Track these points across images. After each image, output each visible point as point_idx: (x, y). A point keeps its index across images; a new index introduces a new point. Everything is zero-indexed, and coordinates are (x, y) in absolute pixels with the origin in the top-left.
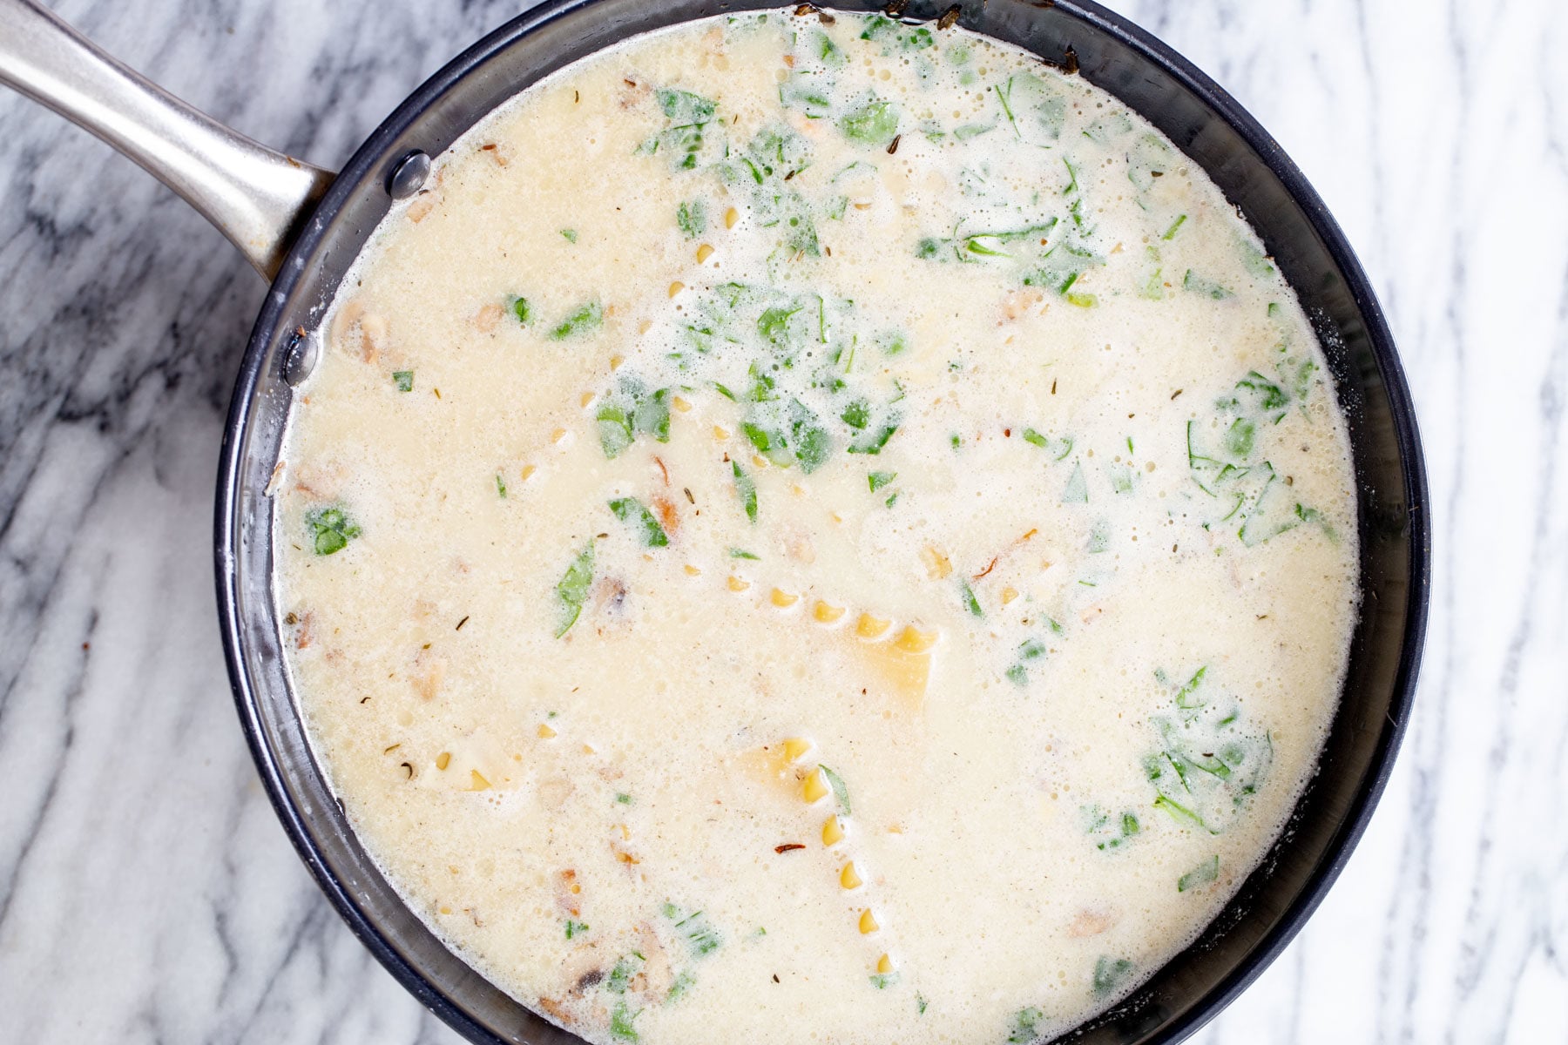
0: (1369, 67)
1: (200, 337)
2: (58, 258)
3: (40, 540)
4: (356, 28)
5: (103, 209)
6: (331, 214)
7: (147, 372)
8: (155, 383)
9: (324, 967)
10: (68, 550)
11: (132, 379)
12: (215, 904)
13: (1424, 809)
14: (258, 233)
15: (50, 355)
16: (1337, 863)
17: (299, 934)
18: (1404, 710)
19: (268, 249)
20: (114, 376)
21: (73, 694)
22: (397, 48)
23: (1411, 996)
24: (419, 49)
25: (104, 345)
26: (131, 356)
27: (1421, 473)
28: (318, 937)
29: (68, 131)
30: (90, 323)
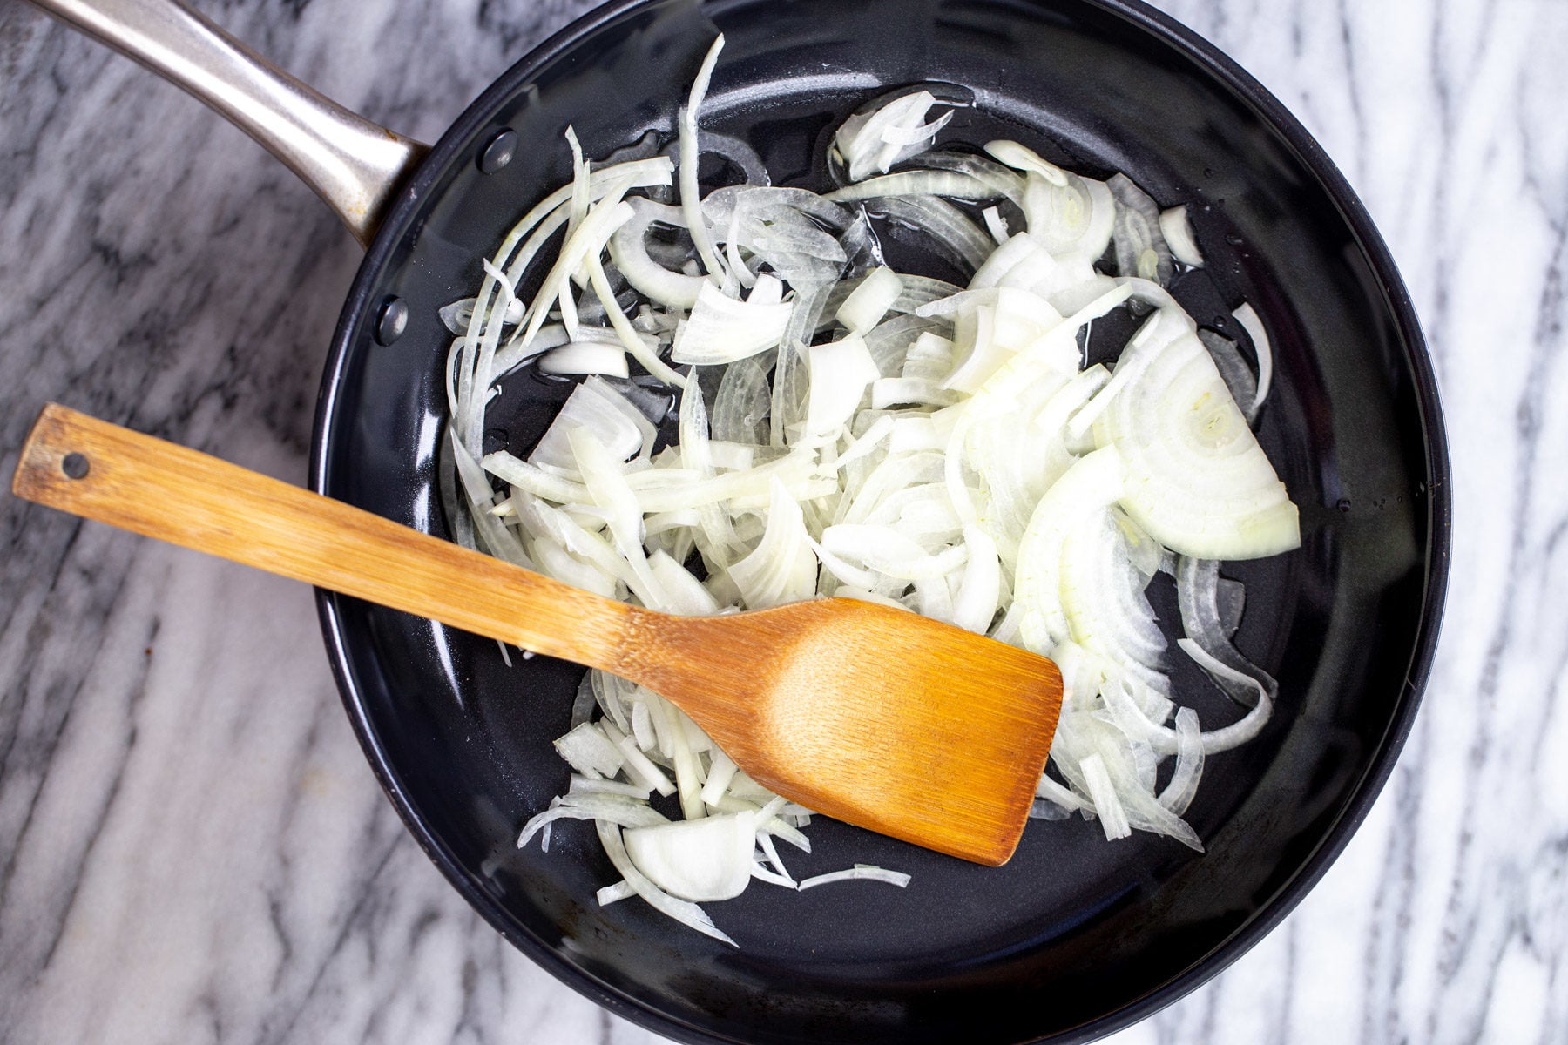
0: (1356, 106)
1: (256, 360)
2: (123, 286)
3: (105, 552)
4: (403, 69)
5: (165, 240)
6: (426, 185)
7: (206, 393)
8: (213, 405)
9: (373, 954)
10: (132, 562)
11: (192, 400)
12: (270, 894)
13: (1409, 808)
14: (357, 200)
15: (115, 377)
16: (1357, 817)
17: (349, 923)
18: (1423, 674)
19: (365, 216)
20: (175, 397)
21: (136, 697)
22: (442, 88)
23: (1396, 980)
24: (462, 87)
25: (166, 367)
26: (191, 379)
27: (1443, 452)
28: (367, 926)
29: (131, 167)
30: (152, 348)
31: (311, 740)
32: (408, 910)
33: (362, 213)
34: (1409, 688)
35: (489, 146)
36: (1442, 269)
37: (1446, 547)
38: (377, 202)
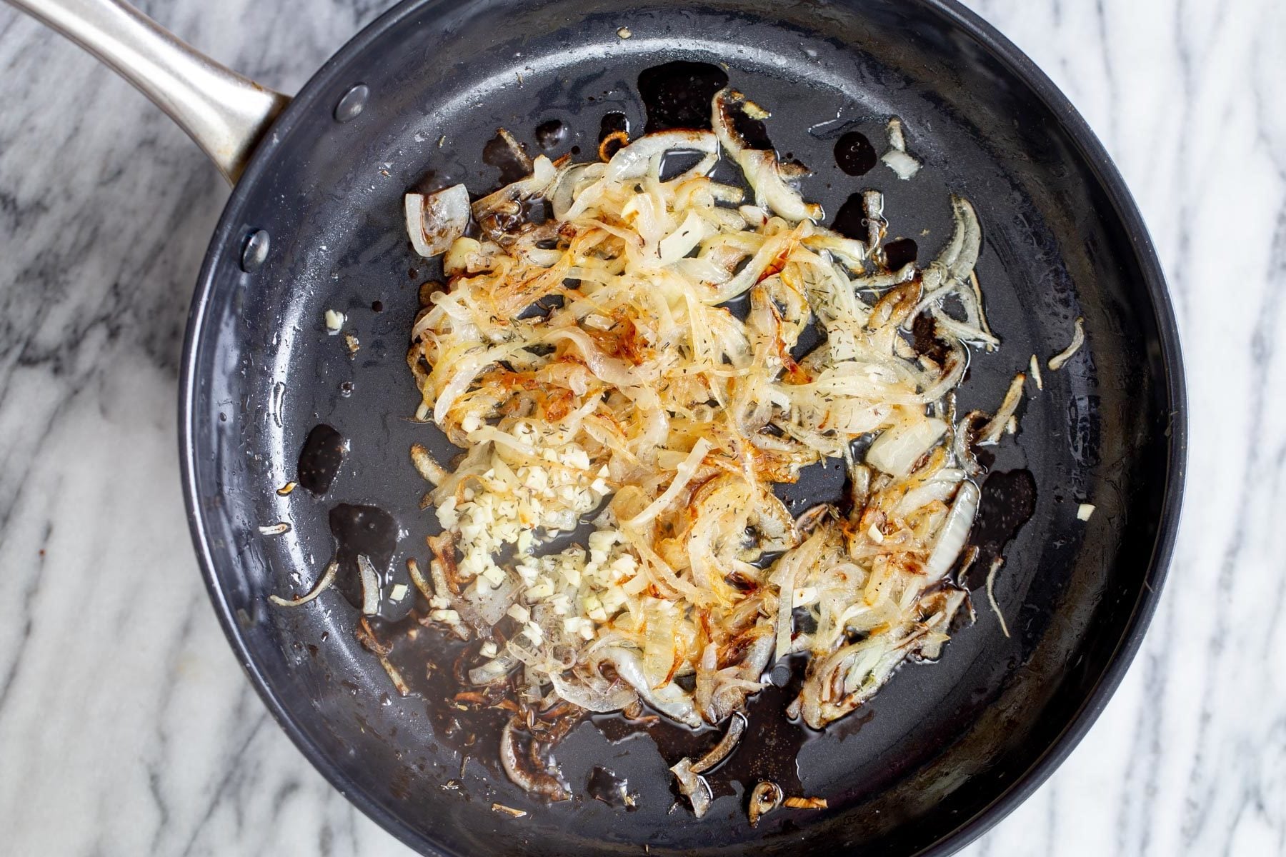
0: (1108, 70)
1: (137, 295)
2: (19, 229)
3: (4, 464)
4: (267, 39)
5: (57, 189)
6: (286, 131)
7: (93, 324)
8: (100, 334)
9: (240, 819)
10: (27, 473)
11: (81, 330)
12: (149, 767)
13: (1155, 688)
14: (225, 143)
15: (12, 310)
17: (219, 793)
18: (1160, 579)
19: (233, 157)
20: (66, 327)
21: (31, 593)
22: (301, 56)
25: (58, 301)
26: (79, 312)
27: (1181, 383)
28: (235, 795)
29: (27, 125)
30: (46, 284)
31: (186, 630)
32: (271, 781)
33: (230, 154)
34: (1147, 591)
35: (343, 98)
36: (1184, 215)
37: (1182, 467)
38: (244, 144)
